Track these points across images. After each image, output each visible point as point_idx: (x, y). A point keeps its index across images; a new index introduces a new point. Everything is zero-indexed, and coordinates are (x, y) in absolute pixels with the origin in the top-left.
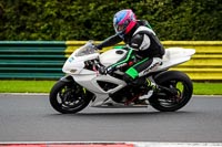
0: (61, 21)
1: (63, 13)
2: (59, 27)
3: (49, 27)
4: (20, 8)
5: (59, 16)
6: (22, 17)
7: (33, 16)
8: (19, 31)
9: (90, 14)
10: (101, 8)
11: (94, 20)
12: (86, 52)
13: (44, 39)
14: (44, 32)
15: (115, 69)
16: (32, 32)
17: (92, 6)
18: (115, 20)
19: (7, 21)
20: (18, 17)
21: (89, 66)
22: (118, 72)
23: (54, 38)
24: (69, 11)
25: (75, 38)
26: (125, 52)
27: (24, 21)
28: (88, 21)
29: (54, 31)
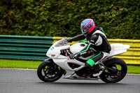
0: (51, 24)
1: (52, 19)
2: (49, 27)
3: (43, 28)
4: (25, 15)
5: (49, 21)
6: (26, 21)
7: (33, 20)
8: (24, 29)
9: (69, 20)
10: (76, 16)
11: (71, 24)
12: (61, 44)
13: (39, 35)
14: (40, 30)
15: (79, 55)
16: (32, 30)
17: (70, 15)
18: (82, 24)
19: (17, 23)
20: (24, 21)
21: (63, 53)
22: (81, 58)
23: (46, 35)
24: (56, 18)
25: (59, 35)
26: (86, 45)
27: (27, 23)
28: (67, 24)
29: (46, 30)
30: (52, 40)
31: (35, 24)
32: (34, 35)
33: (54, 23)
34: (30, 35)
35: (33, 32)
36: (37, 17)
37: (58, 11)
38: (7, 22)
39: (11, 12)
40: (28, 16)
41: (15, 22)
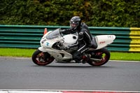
30: (129, 31)
31: (111, 15)
32: (111, 26)
33: (131, 14)
34: (107, 26)
35: (110, 23)
36: (113, 7)
37: (134, 2)
38: (84, 13)
39: (88, 4)
40: (105, 7)
41: (92, 13)
